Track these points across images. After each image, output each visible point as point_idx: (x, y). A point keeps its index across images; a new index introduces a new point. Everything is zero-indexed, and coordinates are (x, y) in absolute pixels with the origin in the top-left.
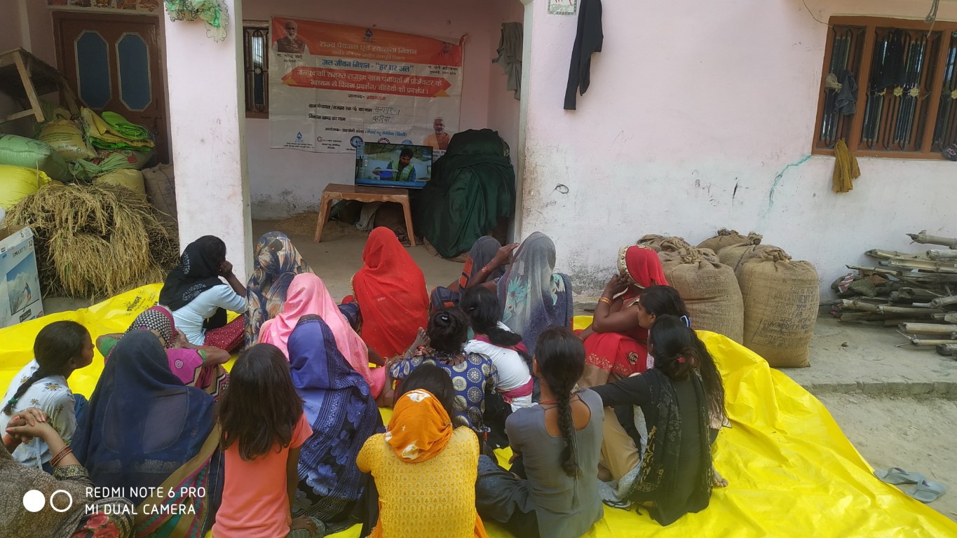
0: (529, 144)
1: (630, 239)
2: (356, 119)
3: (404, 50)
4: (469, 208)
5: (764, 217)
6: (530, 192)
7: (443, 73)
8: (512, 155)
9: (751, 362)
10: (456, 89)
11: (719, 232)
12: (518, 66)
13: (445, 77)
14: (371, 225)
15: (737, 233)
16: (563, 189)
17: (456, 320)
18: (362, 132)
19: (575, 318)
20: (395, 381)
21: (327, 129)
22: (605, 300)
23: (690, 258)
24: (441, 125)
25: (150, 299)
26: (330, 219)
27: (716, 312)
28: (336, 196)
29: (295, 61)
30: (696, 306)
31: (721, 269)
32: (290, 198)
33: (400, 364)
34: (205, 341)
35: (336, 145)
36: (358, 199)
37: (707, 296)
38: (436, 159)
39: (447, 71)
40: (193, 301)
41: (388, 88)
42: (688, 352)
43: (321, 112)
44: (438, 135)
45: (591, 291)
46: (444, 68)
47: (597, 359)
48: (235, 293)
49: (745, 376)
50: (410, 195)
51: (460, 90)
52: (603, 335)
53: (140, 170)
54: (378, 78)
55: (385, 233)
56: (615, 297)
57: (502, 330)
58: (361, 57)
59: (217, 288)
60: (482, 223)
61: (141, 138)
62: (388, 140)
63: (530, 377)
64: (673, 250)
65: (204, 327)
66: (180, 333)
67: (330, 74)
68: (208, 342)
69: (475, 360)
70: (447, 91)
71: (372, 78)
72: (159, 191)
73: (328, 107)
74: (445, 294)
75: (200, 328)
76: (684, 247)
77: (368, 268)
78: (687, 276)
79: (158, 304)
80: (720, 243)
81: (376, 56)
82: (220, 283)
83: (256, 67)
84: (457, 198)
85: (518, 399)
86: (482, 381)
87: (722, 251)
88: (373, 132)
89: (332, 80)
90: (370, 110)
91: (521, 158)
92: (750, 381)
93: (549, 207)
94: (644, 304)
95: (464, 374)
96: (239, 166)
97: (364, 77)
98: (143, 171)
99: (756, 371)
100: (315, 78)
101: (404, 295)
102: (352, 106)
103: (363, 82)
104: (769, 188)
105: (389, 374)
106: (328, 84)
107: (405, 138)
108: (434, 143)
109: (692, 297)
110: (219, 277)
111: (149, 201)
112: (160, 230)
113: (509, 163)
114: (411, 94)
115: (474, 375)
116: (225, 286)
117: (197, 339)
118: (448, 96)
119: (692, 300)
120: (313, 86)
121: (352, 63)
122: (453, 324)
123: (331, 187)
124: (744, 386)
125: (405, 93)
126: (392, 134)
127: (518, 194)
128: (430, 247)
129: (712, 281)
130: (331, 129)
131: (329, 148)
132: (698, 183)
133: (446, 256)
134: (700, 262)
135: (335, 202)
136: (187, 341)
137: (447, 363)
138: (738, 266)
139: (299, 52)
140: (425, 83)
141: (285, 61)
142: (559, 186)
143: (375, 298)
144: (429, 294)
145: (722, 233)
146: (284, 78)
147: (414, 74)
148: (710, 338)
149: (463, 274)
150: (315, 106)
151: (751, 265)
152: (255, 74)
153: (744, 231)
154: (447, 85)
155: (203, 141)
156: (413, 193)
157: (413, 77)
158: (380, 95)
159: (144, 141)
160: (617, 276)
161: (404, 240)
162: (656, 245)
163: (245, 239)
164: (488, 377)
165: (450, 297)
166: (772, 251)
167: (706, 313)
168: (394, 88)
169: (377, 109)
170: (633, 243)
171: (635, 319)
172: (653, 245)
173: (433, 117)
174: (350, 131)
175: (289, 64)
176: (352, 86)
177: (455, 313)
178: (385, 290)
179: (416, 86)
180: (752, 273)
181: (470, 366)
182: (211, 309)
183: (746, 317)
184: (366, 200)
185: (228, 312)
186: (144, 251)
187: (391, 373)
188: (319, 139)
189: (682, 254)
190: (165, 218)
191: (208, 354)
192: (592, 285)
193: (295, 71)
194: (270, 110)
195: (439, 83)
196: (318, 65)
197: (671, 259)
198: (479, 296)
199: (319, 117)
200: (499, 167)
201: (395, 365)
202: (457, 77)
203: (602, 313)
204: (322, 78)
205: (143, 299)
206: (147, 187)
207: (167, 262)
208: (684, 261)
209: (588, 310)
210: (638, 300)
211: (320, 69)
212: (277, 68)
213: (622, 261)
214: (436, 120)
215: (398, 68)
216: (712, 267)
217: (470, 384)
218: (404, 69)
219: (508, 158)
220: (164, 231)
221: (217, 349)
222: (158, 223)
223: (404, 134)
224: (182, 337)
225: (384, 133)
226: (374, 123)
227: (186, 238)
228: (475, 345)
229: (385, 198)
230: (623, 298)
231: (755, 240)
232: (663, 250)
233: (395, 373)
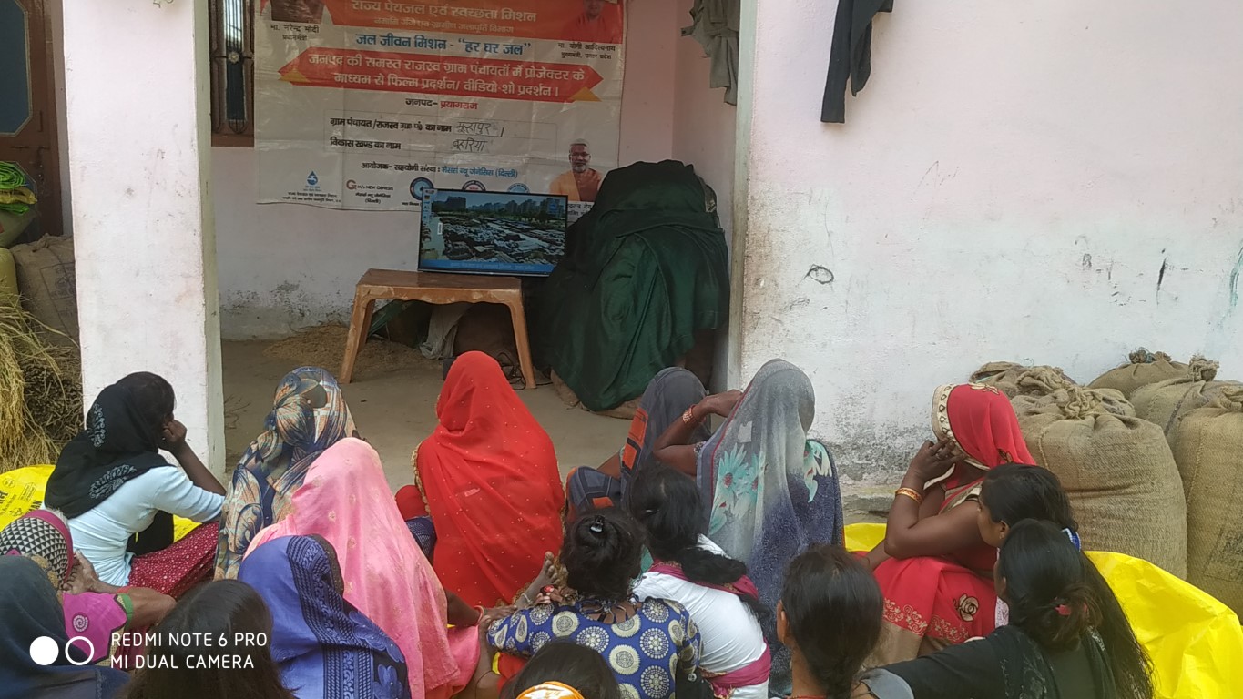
0: (758, 189)
1: (958, 372)
2: (421, 146)
3: (512, 15)
4: (640, 310)
5: (1220, 326)
6: (757, 281)
7: (588, 56)
8: (722, 209)
9: (1206, 615)
10: (611, 86)
11: (1132, 357)
12: (732, 40)
13: (591, 63)
14: (449, 350)
15: (1167, 358)
16: (822, 275)
17: (618, 533)
18: (433, 169)
19: (848, 528)
20: (498, 655)
21: (365, 165)
22: (908, 492)
23: (1077, 409)
24: (584, 154)
25: (25, 496)
26: (370, 338)
27: (1131, 514)
28: (382, 294)
29: (304, 37)
30: (1090, 504)
31: (1139, 430)
32: (293, 298)
33: (507, 621)
34: (131, 576)
35: (381, 195)
36: (424, 298)
37: (1112, 483)
38: (573, 218)
39: (594, 51)
40: (112, 498)
41: (483, 86)
42: (1075, 594)
43: (354, 133)
44: (577, 173)
45: (881, 475)
46: (588, 47)
47: (897, 610)
48: (191, 483)
49: (1193, 642)
50: (523, 289)
51: (619, 87)
52: (908, 561)
53: (8, 247)
54: (463, 68)
55: (479, 362)
56: (927, 485)
57: (708, 554)
58: (429, 29)
59: (156, 472)
60: (665, 342)
61: (12, 186)
62: (481, 185)
63: (764, 647)
64: (1042, 392)
65: (128, 549)
66: (82, 561)
67: (371, 61)
68: (137, 579)
69: (655, 612)
70: (596, 90)
71: (452, 67)
72: (43, 288)
73: (366, 123)
74: (594, 481)
75: (122, 551)
76: (1064, 386)
77: (448, 433)
78: (1071, 443)
79: (43, 507)
80: (1135, 378)
81: (460, 26)
82: (162, 462)
83: (229, 49)
84: (616, 292)
85: (742, 690)
86: (669, 656)
87: (1139, 394)
88: (453, 170)
89: (374, 72)
90: (447, 128)
91: (740, 215)
92: (1203, 652)
93: (796, 309)
94: (986, 499)
95: (633, 641)
96: (198, 239)
97: (435, 67)
98: (15, 249)
99: (1215, 633)
100: (343, 69)
101: (515, 485)
102: (413, 121)
103: (435, 76)
104: (1229, 268)
105: (487, 642)
106: (367, 79)
107: (514, 181)
108: (570, 188)
109: (1083, 486)
110: (161, 452)
111: (24, 306)
112: (45, 362)
113: (715, 225)
114: (526, 97)
115: (655, 643)
116: (174, 469)
117: (115, 573)
118: (596, 99)
119: (1081, 490)
120: (339, 85)
121: (413, 41)
122: (612, 541)
123: (373, 276)
124: (1190, 664)
125: (514, 96)
126: (490, 173)
127: (734, 285)
128: (564, 389)
129: (1122, 452)
130: (374, 165)
131: (369, 201)
132: (1087, 261)
133: (596, 407)
134: (1096, 417)
135: (381, 304)
136: (96, 577)
137: (601, 619)
138: (1171, 422)
139: (312, 21)
140: (553, 74)
141: (285, 37)
142: (815, 270)
143: (459, 490)
144: (564, 481)
145: (1139, 358)
146: (283, 71)
147: (532, 60)
148: (1121, 567)
149: (629, 441)
150: (343, 122)
151: (1197, 421)
152: (228, 62)
153: (1182, 354)
154: (594, 78)
155: (129, 191)
156: (530, 286)
157: (528, 65)
158: (465, 99)
159: (15, 192)
160: (932, 444)
161: (514, 375)
162: (1008, 382)
163: (208, 379)
164: (682, 648)
165: (605, 487)
166: (1238, 394)
167: (1111, 516)
168: (493, 86)
169: (462, 127)
170: (962, 379)
171: (972, 528)
172: (1002, 383)
173: (568, 139)
174: (410, 168)
175: (294, 43)
176: (414, 83)
177: (618, 520)
178: (479, 474)
179: (535, 82)
180: (1199, 437)
181: (646, 624)
182: (144, 514)
183: (1192, 523)
184: (439, 300)
185: (176, 520)
186: (14, 403)
187: (492, 639)
188: (350, 185)
189: (1060, 399)
190: (54, 340)
191: (136, 604)
192: (883, 463)
193: (305, 56)
194: (256, 131)
195: (580, 76)
196: (347, 46)
197: (1039, 410)
198: (662, 486)
199: (351, 143)
200: (698, 233)
201: (498, 624)
202: (614, 65)
203: (904, 519)
204: (356, 70)
205: (11, 495)
206: (21, 282)
207: (59, 424)
208: (1065, 413)
209: (877, 511)
210: (976, 491)
211: (353, 53)
212: (270, 52)
213: (939, 415)
214: (574, 145)
215: (500, 50)
216: (1121, 427)
217: (645, 661)
218: (512, 50)
219: (714, 215)
220: (53, 365)
221: (153, 593)
222: (42, 350)
223: (513, 173)
224: (86, 570)
225: (474, 171)
226: (454, 153)
227: (96, 377)
228: (654, 583)
229: (477, 296)
230: (944, 487)
231: (1205, 372)
232: (1021, 393)
233: (499, 638)
